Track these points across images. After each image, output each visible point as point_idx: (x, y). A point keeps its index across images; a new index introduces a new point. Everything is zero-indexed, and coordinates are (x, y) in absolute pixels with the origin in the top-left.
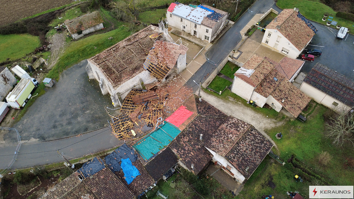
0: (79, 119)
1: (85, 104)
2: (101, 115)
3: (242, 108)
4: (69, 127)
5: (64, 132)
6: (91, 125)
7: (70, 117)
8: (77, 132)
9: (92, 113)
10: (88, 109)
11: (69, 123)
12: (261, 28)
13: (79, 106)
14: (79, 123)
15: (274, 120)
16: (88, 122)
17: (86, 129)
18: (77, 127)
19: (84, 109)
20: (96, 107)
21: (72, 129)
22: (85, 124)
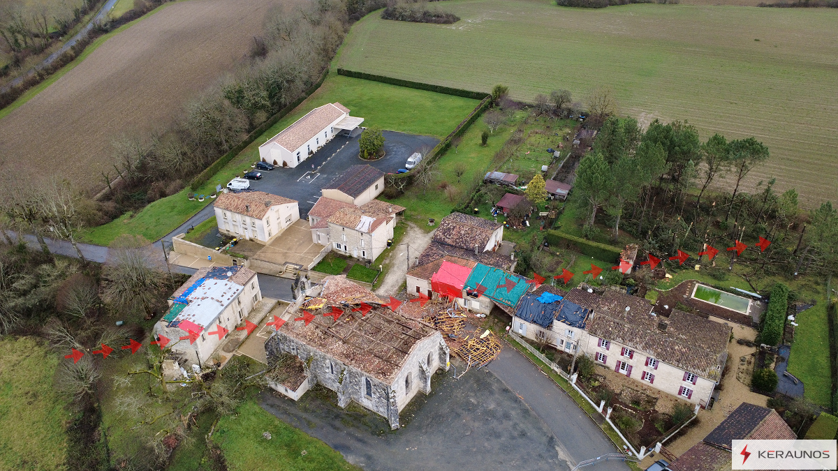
0: (492, 406)
1: (460, 411)
2: (471, 381)
3: (398, 252)
4: (513, 413)
5: (524, 417)
6: (495, 387)
7: (495, 421)
8: (516, 400)
9: (472, 394)
10: (468, 403)
11: (507, 416)
12: (228, 245)
13: (467, 418)
14: (499, 404)
15: (409, 228)
16: (491, 393)
17: (506, 391)
18: (507, 404)
19: (469, 408)
20: (459, 394)
21: (514, 408)
22: (497, 396)
